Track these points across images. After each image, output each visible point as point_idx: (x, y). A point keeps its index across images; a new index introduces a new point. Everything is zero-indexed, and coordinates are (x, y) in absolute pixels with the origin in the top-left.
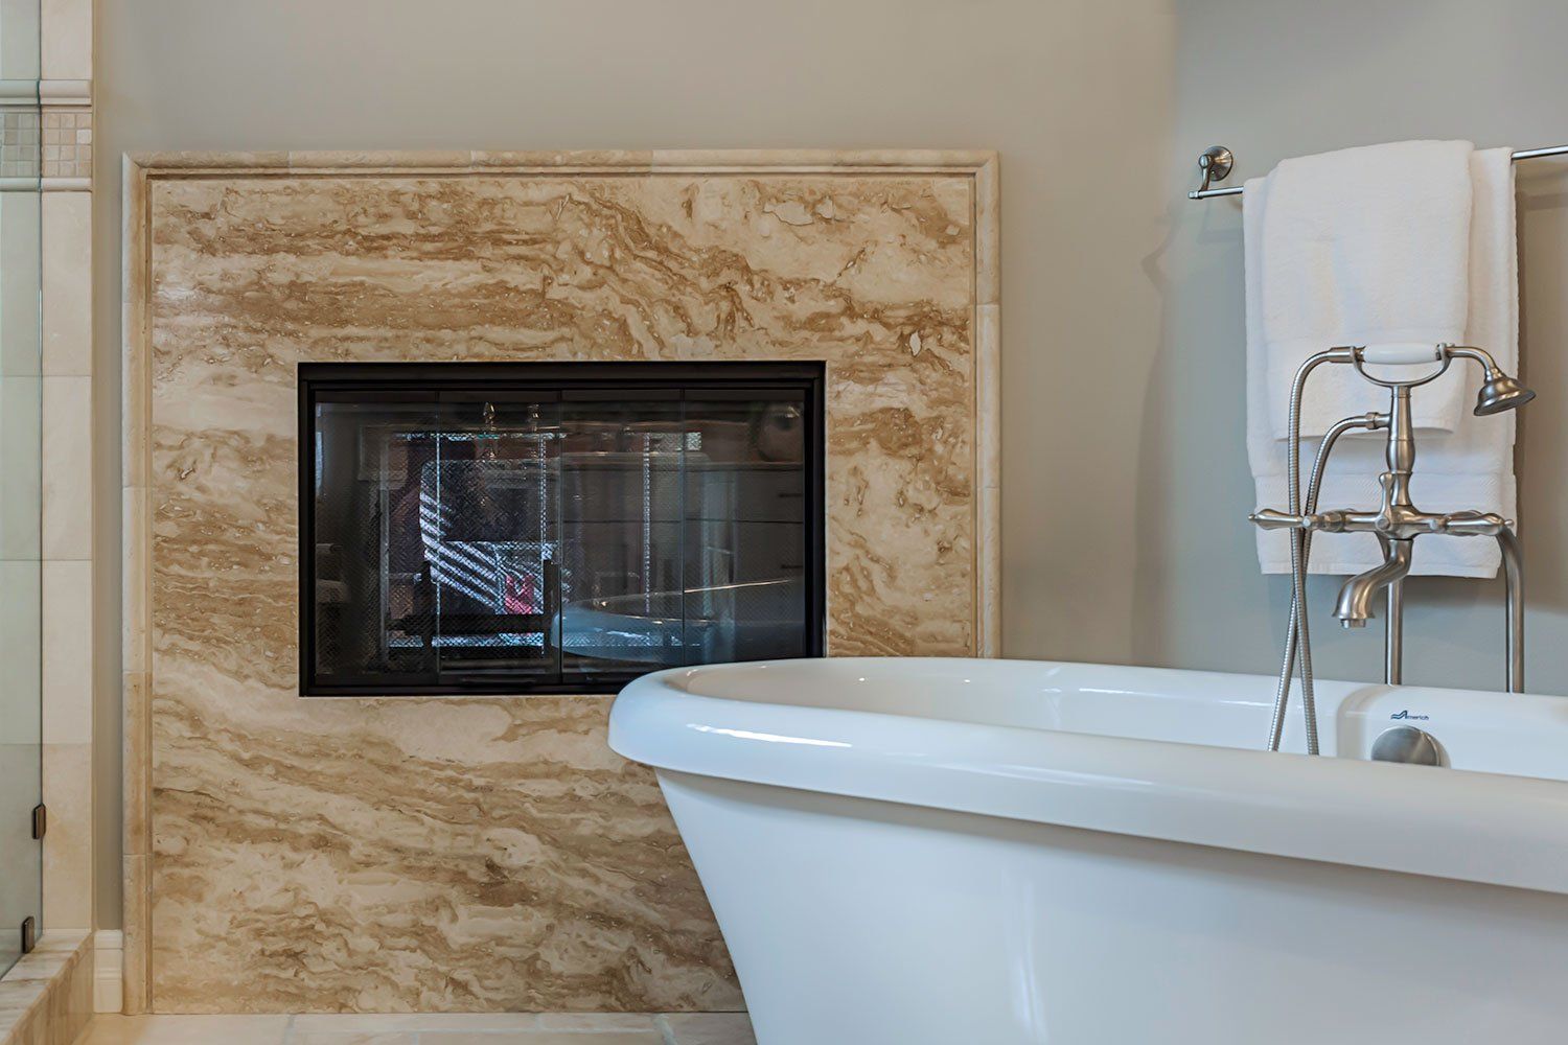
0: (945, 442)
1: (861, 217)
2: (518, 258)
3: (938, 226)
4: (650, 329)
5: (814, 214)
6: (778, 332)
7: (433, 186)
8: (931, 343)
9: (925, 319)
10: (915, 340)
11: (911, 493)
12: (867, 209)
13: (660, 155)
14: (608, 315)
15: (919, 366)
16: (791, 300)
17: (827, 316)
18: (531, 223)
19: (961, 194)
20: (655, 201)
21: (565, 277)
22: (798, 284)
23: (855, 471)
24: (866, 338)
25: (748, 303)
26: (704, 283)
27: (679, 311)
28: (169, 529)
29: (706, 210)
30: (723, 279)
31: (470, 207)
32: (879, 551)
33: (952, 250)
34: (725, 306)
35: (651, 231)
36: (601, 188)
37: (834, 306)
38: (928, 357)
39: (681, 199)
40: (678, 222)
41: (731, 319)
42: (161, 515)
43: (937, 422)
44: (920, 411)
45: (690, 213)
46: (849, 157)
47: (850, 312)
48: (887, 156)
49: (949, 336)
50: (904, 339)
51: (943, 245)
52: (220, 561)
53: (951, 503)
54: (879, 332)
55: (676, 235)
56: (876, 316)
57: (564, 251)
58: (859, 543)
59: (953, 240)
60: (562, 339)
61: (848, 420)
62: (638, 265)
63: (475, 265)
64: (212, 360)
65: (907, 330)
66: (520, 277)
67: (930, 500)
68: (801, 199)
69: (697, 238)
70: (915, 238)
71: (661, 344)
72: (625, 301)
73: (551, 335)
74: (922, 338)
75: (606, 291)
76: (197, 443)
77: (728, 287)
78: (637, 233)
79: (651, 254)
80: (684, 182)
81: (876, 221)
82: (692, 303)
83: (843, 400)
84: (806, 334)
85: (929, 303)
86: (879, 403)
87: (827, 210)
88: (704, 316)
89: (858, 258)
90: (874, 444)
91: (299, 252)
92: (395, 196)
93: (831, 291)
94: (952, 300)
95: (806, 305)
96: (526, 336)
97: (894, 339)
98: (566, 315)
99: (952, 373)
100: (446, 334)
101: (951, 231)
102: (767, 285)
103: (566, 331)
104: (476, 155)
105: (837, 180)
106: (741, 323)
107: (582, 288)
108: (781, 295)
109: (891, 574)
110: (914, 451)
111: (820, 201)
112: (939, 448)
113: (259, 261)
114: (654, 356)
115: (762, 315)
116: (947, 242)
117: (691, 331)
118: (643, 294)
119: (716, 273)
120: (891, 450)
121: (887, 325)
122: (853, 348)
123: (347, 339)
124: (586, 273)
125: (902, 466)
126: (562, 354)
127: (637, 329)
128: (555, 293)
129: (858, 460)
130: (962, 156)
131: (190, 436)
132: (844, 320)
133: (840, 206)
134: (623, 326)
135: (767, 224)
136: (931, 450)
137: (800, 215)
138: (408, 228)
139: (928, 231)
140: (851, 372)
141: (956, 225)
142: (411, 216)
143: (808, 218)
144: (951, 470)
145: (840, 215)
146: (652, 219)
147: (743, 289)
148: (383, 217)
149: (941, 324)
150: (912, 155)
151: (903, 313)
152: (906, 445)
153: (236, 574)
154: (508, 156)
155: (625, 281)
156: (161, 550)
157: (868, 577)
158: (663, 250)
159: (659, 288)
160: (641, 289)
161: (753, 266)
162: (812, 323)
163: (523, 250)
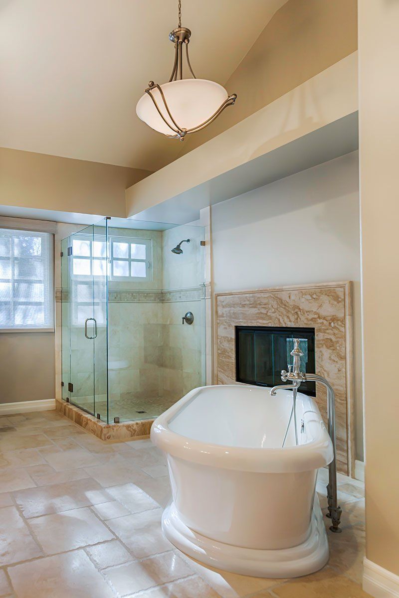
0: (339, 347)
1: (321, 297)
2: (263, 308)
3: (336, 298)
4: (283, 321)
5: (312, 297)
6: (306, 321)
7: (251, 295)
8: (336, 324)
9: (334, 319)
10: (332, 324)
11: (332, 357)
12: (322, 295)
13: (284, 287)
14: (277, 318)
15: (334, 330)
16: (308, 315)
17: (315, 318)
18: (265, 301)
19: (342, 291)
20: (284, 296)
21: (270, 311)
22: (309, 312)
23: (321, 351)
24: (322, 323)
25: (300, 316)
26: (292, 312)
27: (288, 317)
28: (219, 352)
29: (293, 298)
30: (296, 311)
31: (256, 298)
32: (326, 369)
33: (340, 304)
34: (296, 316)
35: (283, 302)
36: (275, 294)
37: (316, 316)
38: (335, 327)
39: (288, 296)
40: (288, 299)
41: (297, 319)
42: (219, 349)
43: (337, 342)
44: (334, 339)
45: (290, 298)
46: (318, 285)
47: (319, 317)
48: (325, 284)
49: (340, 323)
50: (330, 323)
51: (338, 303)
52: (225, 358)
53: (341, 360)
54: (325, 322)
55: (288, 302)
56: (324, 318)
57: (270, 306)
58: (322, 367)
59: (340, 302)
60: (270, 322)
61: (319, 341)
62: (281, 308)
63: (257, 309)
64: (224, 325)
65: (331, 321)
66: (264, 311)
67: (336, 359)
68: (309, 294)
69: (291, 303)
70: (332, 301)
71: (285, 324)
72: (280, 315)
73: (268, 322)
74: (334, 323)
75: (276, 313)
76: (223, 338)
77: (296, 313)
78: (281, 302)
79: (283, 306)
80: (289, 292)
81: (324, 298)
82: (290, 316)
83: (319, 337)
84: (310, 322)
85: (335, 316)
86: (326, 337)
87: (314, 296)
88: (293, 318)
89: (320, 306)
90: (324, 346)
91: (234, 307)
92: (246, 297)
93: (316, 313)
94: (340, 315)
95: (311, 316)
96: (265, 322)
97: (328, 323)
98: (270, 318)
99: (340, 331)
100: (253, 321)
101: (340, 300)
102: (304, 312)
103: (270, 321)
104: (257, 290)
105: (317, 290)
106: (299, 320)
107: (273, 313)
108: (306, 314)
109: (328, 375)
110: (332, 348)
111: (313, 294)
112: (338, 348)
113: (229, 309)
114: (284, 326)
115: (303, 318)
116: (339, 302)
117: (290, 321)
118: (282, 314)
119: (294, 310)
120: (328, 347)
121: (326, 320)
122: (320, 325)
123: (240, 322)
124: (273, 310)
125: (330, 351)
126: (270, 325)
127: (281, 321)
128: (269, 314)
129: (321, 349)
130: (341, 283)
131: (222, 337)
132: (318, 319)
133: (317, 295)
134: (279, 320)
135: (303, 300)
136: (336, 348)
137: (309, 297)
138: (248, 303)
139: (334, 300)
140: (320, 330)
141: (341, 298)
142: (248, 300)
143: (311, 298)
144: (341, 353)
145: (317, 297)
146: (284, 299)
147: (299, 313)
148: (245, 301)
149: (338, 320)
150: (330, 284)
151: (330, 318)
152: (331, 347)
153: (227, 360)
154: (261, 289)
155: (279, 312)
156: (219, 355)
157: (324, 374)
158: (285, 305)
159: (285, 313)
160: (282, 313)
161: (301, 308)
162: (312, 320)
163: (263, 306)
